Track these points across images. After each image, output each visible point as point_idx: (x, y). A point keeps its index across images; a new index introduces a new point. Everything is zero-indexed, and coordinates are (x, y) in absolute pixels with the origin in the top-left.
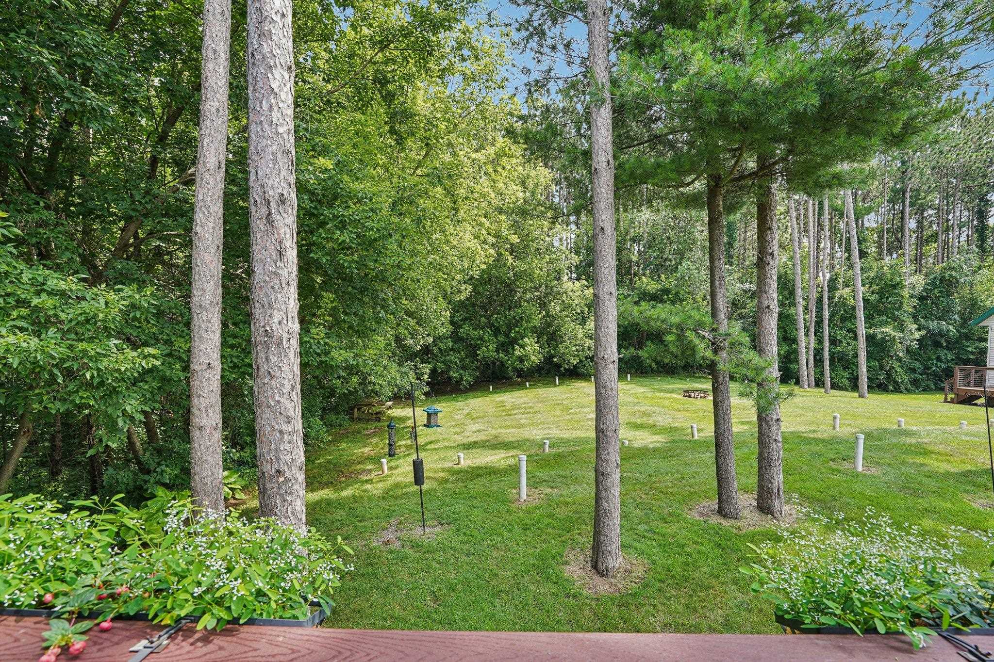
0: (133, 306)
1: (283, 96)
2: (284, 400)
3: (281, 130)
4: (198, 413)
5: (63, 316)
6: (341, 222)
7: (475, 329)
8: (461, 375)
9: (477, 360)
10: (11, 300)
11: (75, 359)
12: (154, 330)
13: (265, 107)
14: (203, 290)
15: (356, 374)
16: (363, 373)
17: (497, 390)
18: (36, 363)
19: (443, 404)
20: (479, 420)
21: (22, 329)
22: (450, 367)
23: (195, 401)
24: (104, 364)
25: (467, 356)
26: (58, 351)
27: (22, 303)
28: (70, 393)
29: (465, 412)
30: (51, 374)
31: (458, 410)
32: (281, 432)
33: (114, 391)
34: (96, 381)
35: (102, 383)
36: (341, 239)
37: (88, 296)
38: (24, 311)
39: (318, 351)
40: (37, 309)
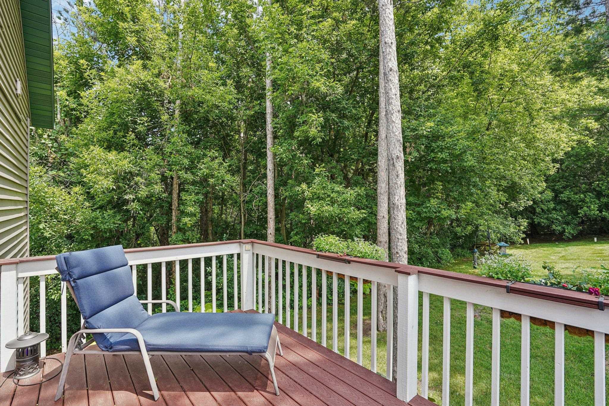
0: (359, 195)
1: (397, 122)
2: (399, 227)
3: (396, 134)
4: (379, 236)
5: (339, 199)
6: (441, 148)
7: (576, 194)
8: (563, 228)
9: (579, 217)
10: (326, 195)
11: (341, 214)
12: (366, 203)
13: (391, 127)
14: (381, 187)
15: (471, 225)
16: (475, 224)
17: (599, 241)
18: (332, 215)
19: (545, 249)
20: (571, 261)
21: (329, 204)
22: (553, 222)
23: (378, 231)
24: (350, 215)
25: (568, 215)
26: (338, 211)
27: (329, 196)
28: (340, 226)
29: (561, 255)
30: (336, 219)
31: (555, 253)
32: (398, 238)
33: (352, 226)
34: (347, 222)
35: (349, 223)
36: (441, 156)
37: (345, 192)
38: (329, 199)
39: (435, 211)
40: (332, 198)
